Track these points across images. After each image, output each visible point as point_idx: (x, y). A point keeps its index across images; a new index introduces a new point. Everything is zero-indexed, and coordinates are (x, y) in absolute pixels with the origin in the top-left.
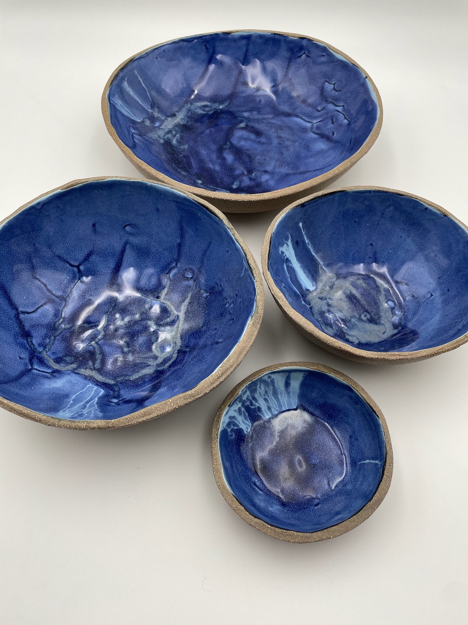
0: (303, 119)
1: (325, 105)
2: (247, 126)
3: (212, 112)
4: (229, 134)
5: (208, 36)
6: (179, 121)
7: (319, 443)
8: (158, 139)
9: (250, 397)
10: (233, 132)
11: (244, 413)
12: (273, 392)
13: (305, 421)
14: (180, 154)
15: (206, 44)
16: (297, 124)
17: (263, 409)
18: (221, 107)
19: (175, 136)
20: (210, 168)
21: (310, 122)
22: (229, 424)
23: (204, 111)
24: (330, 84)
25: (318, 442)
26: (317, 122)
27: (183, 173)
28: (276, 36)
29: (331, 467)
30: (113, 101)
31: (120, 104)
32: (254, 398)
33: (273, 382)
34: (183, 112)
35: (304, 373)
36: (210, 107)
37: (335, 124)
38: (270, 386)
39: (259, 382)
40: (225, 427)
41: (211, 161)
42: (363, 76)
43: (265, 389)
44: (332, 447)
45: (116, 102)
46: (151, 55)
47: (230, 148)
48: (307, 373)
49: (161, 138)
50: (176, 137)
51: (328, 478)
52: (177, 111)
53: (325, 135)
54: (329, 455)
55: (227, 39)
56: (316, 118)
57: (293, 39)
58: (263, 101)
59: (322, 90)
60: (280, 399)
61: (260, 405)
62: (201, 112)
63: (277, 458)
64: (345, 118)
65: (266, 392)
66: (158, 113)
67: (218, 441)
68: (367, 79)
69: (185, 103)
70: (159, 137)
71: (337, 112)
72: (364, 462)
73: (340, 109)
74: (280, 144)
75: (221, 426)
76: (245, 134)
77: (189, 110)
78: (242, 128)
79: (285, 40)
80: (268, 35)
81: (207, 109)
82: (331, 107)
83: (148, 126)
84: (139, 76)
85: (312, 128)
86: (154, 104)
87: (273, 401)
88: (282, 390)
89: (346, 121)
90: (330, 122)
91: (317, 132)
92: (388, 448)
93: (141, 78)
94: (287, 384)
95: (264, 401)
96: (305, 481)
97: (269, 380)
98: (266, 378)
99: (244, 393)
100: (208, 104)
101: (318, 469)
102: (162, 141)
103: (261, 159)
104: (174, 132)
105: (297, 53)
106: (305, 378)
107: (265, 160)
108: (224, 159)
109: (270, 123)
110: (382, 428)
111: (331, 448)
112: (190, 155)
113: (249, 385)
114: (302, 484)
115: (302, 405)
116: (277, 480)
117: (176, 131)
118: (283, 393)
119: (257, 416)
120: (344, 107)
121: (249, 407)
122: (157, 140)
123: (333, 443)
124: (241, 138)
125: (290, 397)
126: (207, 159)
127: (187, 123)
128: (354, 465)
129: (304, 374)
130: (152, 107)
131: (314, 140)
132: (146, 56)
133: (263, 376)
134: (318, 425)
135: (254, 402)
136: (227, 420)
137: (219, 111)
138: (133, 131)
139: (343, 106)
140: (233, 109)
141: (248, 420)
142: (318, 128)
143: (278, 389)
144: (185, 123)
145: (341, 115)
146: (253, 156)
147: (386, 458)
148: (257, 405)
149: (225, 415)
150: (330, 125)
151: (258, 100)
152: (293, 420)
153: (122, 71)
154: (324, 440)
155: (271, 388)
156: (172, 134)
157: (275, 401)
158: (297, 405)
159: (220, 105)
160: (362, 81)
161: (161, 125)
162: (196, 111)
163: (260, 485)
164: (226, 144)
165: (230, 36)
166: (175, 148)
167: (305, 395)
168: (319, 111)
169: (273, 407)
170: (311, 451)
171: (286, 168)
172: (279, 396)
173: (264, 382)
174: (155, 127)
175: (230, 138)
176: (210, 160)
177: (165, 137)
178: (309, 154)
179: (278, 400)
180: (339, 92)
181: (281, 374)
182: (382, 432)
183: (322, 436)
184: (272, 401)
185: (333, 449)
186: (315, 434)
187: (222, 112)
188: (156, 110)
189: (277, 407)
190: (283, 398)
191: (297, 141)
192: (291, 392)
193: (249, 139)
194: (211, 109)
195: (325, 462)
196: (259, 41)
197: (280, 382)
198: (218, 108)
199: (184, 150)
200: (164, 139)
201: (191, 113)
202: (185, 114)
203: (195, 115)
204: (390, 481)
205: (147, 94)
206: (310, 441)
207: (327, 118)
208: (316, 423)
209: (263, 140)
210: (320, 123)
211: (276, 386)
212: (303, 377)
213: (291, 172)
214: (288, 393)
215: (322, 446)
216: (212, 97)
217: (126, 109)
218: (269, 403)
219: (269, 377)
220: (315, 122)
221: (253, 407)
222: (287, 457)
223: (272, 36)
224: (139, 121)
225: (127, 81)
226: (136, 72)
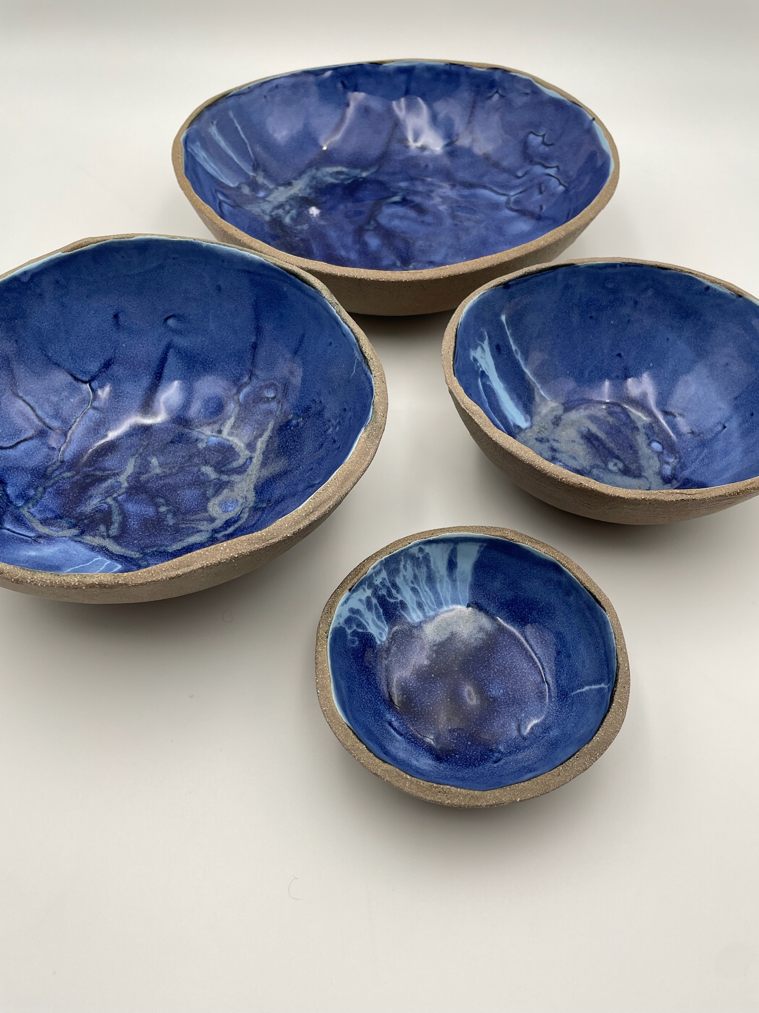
0: (494, 191)
1: (528, 167)
2: (404, 199)
3: (350, 181)
4: (376, 211)
5: (347, 68)
6: (297, 192)
7: (505, 664)
8: (262, 214)
9: (388, 581)
10: (381, 208)
11: (376, 608)
12: (427, 577)
13: (481, 629)
14: (295, 237)
15: (344, 80)
16: (485, 198)
17: (409, 606)
18: (364, 174)
19: (288, 212)
20: (341, 256)
21: (504, 195)
22: (349, 621)
23: (336, 179)
24: (537, 135)
25: (502, 662)
26: (516, 194)
28: (453, 66)
29: (525, 702)
30: (192, 149)
31: (204, 157)
32: (394, 585)
33: (427, 558)
34: (304, 180)
35: (480, 544)
36: (347, 174)
37: (545, 194)
38: (422, 565)
39: (402, 558)
40: (341, 625)
41: (344, 246)
42: (589, 118)
43: (413, 570)
44: (527, 671)
45: (196, 152)
46: (256, 92)
47: (375, 229)
48: (485, 545)
49: (266, 214)
50: (290, 214)
51: (518, 720)
52: (295, 179)
53: (528, 211)
54: (521, 682)
55: (377, 74)
56: (514, 187)
57: (479, 71)
58: (431, 166)
59: (525, 144)
60: (439, 590)
61: (405, 599)
62: (331, 180)
63: (431, 686)
64: (560, 184)
65: (415, 577)
66: (264, 178)
67: (328, 642)
68: (594, 122)
69: (308, 168)
70: (263, 212)
71: (547, 177)
72: (581, 690)
73: (552, 171)
74: (456, 225)
75: (335, 621)
76: (400, 210)
77: (314, 178)
78: (397, 203)
79: (467, 74)
80: (441, 66)
81: (342, 177)
82: (538, 170)
83: (246, 195)
84: (235, 121)
85: (508, 202)
86: (258, 164)
87: (427, 594)
88: (442, 576)
89: (561, 188)
90: (537, 191)
91: (515, 208)
92: (620, 659)
93: (240, 125)
94: (452, 565)
95: (411, 593)
96: (477, 724)
97: (421, 555)
98: (415, 551)
99: (378, 573)
100: (344, 169)
101: (502, 705)
102: (267, 218)
103: (424, 245)
104: (287, 208)
105: (486, 91)
106: (482, 555)
107: (431, 246)
108: (365, 244)
110: (611, 627)
111: (525, 673)
112: (311, 238)
113: (385, 559)
114: (473, 728)
115: (476, 604)
116: (428, 721)
117: (291, 205)
118: (445, 581)
119: (399, 616)
120: (558, 169)
121: (386, 600)
122: (259, 215)
123: (528, 665)
124: (393, 216)
125: (457, 588)
126: (338, 244)
127: (309, 195)
128: (564, 698)
129: (481, 546)
130: (255, 168)
131: (510, 220)
132: (248, 93)
133: (411, 547)
134: (504, 635)
135: (394, 591)
136: (346, 614)
137: (361, 180)
138: (221, 197)
139: (557, 167)
140: (383, 178)
141: (382, 622)
142: (517, 202)
143: (436, 574)
144: (307, 196)
145: (553, 180)
146: (411, 241)
147: (617, 675)
148: (400, 598)
149: (342, 605)
150: (537, 197)
151: (423, 164)
152: (460, 627)
153: (208, 110)
154: (512, 660)
155: (424, 570)
156: (284, 209)
157: (430, 594)
158: (468, 602)
159: (362, 171)
160: (586, 125)
161: (267, 196)
162: (324, 179)
163: (399, 727)
164: (369, 223)
165: (381, 68)
166: (288, 228)
167: (482, 586)
168: (518, 177)
169: (427, 603)
170: (490, 676)
172: (438, 586)
173: (413, 557)
174: (258, 198)
175: (377, 215)
176: (342, 246)
177: (273, 213)
178: (502, 239)
179: (436, 593)
180: (551, 147)
181: (441, 545)
182: (611, 633)
183: (509, 653)
184: (425, 593)
185: (529, 673)
186: (497, 650)
187: (365, 181)
188: (261, 173)
189: (433, 604)
190: (444, 590)
191: (483, 221)
192: (458, 579)
193: (406, 218)
194: (347, 177)
195: (513, 695)
196: (427, 75)
197: (439, 558)
198: (359, 176)
199: (301, 232)
200: (271, 216)
201: (317, 182)
202: (307, 183)
203: (323, 184)
204: (624, 712)
205: (247, 149)
206: (488, 661)
207: (531, 187)
208: (501, 633)
209: (428, 219)
210: (521, 195)
211: (433, 567)
212: (478, 551)
214: (454, 581)
215: (510, 668)
216: (350, 161)
217: (212, 165)
218: (420, 597)
219: (421, 550)
220: (512, 193)
221: (392, 601)
222: (447, 684)
223: (447, 68)
224: (232, 185)
225: (217, 125)
226: (231, 114)
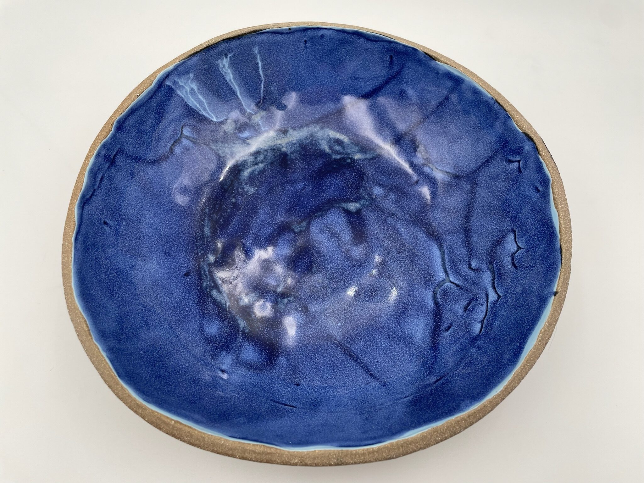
0: (443, 258)
1: (484, 267)
2: (358, 212)
3: (339, 157)
4: (321, 210)
5: (401, 47)
8: (229, 159)
14: (234, 197)
15: (393, 56)
16: (429, 259)
18: (357, 156)
19: (256, 164)
21: (446, 272)
23: (330, 147)
24: (516, 241)
26: (453, 283)
27: (207, 231)
28: (496, 104)
34: (301, 133)
36: (343, 148)
37: (466, 313)
45: (180, 84)
46: (296, 35)
47: (299, 233)
49: (234, 160)
50: (256, 167)
52: (295, 128)
53: (440, 316)
55: (427, 66)
56: (458, 273)
57: (515, 128)
62: (325, 147)
64: (482, 322)
66: (262, 117)
68: (553, 297)
69: (315, 123)
70: (234, 155)
71: (484, 297)
73: (492, 296)
76: (342, 224)
77: (311, 135)
78: (348, 212)
79: (505, 121)
80: (487, 96)
81: (337, 148)
82: (487, 278)
83: (225, 132)
84: (258, 57)
85: (439, 285)
86: (264, 103)
89: (477, 328)
90: (465, 302)
91: (439, 298)
93: (262, 61)
100: (346, 141)
104: (260, 158)
105: (510, 152)
109: (394, 228)
112: (243, 207)
117: (265, 157)
120: (497, 300)
124: (328, 228)
126: (255, 231)
127: (291, 153)
130: (259, 106)
132: (287, 33)
137: (349, 161)
138: (186, 132)
139: (499, 297)
140: (369, 171)
142: (445, 293)
144: (289, 153)
146: (315, 270)
150: (460, 309)
153: (227, 42)
156: (256, 159)
159: (359, 151)
160: (546, 291)
161: (251, 138)
162: (320, 141)
164: (300, 223)
165: (433, 63)
166: (238, 183)
168: (470, 267)
171: (339, 324)
174: (238, 138)
175: (316, 217)
177: (241, 160)
180: (513, 269)
187: (353, 164)
188: (263, 112)
193: (337, 238)
194: (341, 150)
196: (469, 95)
198: (351, 156)
199: (243, 194)
200: (238, 162)
201: (312, 140)
202: (301, 138)
203: (314, 147)
205: (260, 85)
207: (467, 291)
209: (356, 251)
210: (455, 287)
213: (337, 338)
217: (200, 97)
220: (452, 278)
223: (492, 102)
224: (215, 120)
225: (231, 58)
226: (256, 50)
